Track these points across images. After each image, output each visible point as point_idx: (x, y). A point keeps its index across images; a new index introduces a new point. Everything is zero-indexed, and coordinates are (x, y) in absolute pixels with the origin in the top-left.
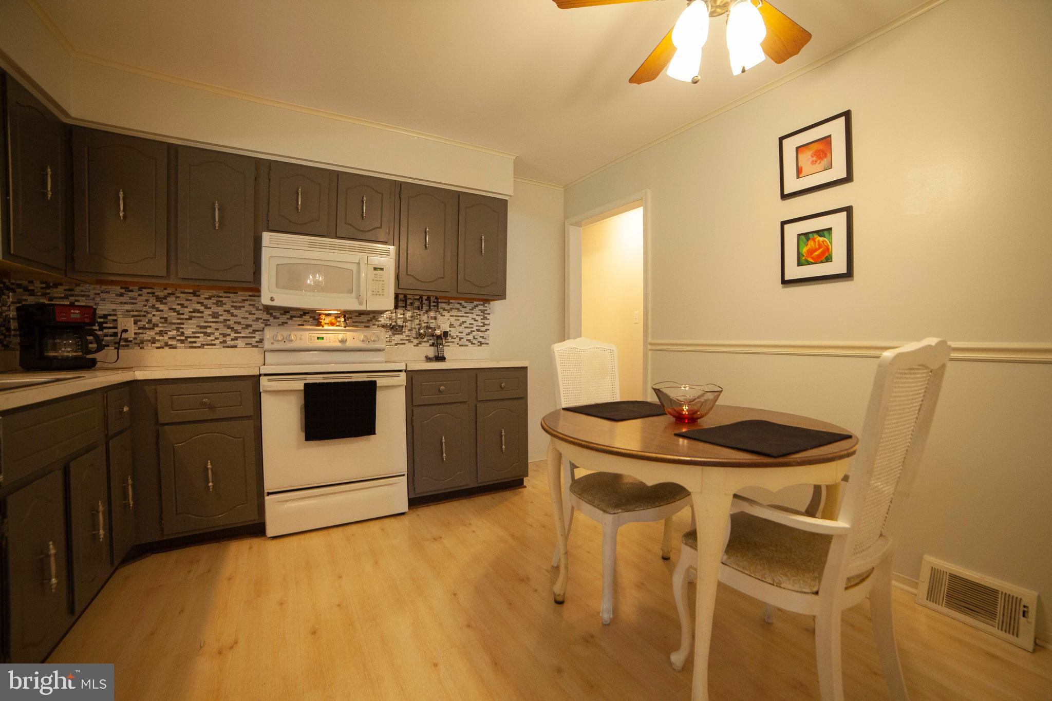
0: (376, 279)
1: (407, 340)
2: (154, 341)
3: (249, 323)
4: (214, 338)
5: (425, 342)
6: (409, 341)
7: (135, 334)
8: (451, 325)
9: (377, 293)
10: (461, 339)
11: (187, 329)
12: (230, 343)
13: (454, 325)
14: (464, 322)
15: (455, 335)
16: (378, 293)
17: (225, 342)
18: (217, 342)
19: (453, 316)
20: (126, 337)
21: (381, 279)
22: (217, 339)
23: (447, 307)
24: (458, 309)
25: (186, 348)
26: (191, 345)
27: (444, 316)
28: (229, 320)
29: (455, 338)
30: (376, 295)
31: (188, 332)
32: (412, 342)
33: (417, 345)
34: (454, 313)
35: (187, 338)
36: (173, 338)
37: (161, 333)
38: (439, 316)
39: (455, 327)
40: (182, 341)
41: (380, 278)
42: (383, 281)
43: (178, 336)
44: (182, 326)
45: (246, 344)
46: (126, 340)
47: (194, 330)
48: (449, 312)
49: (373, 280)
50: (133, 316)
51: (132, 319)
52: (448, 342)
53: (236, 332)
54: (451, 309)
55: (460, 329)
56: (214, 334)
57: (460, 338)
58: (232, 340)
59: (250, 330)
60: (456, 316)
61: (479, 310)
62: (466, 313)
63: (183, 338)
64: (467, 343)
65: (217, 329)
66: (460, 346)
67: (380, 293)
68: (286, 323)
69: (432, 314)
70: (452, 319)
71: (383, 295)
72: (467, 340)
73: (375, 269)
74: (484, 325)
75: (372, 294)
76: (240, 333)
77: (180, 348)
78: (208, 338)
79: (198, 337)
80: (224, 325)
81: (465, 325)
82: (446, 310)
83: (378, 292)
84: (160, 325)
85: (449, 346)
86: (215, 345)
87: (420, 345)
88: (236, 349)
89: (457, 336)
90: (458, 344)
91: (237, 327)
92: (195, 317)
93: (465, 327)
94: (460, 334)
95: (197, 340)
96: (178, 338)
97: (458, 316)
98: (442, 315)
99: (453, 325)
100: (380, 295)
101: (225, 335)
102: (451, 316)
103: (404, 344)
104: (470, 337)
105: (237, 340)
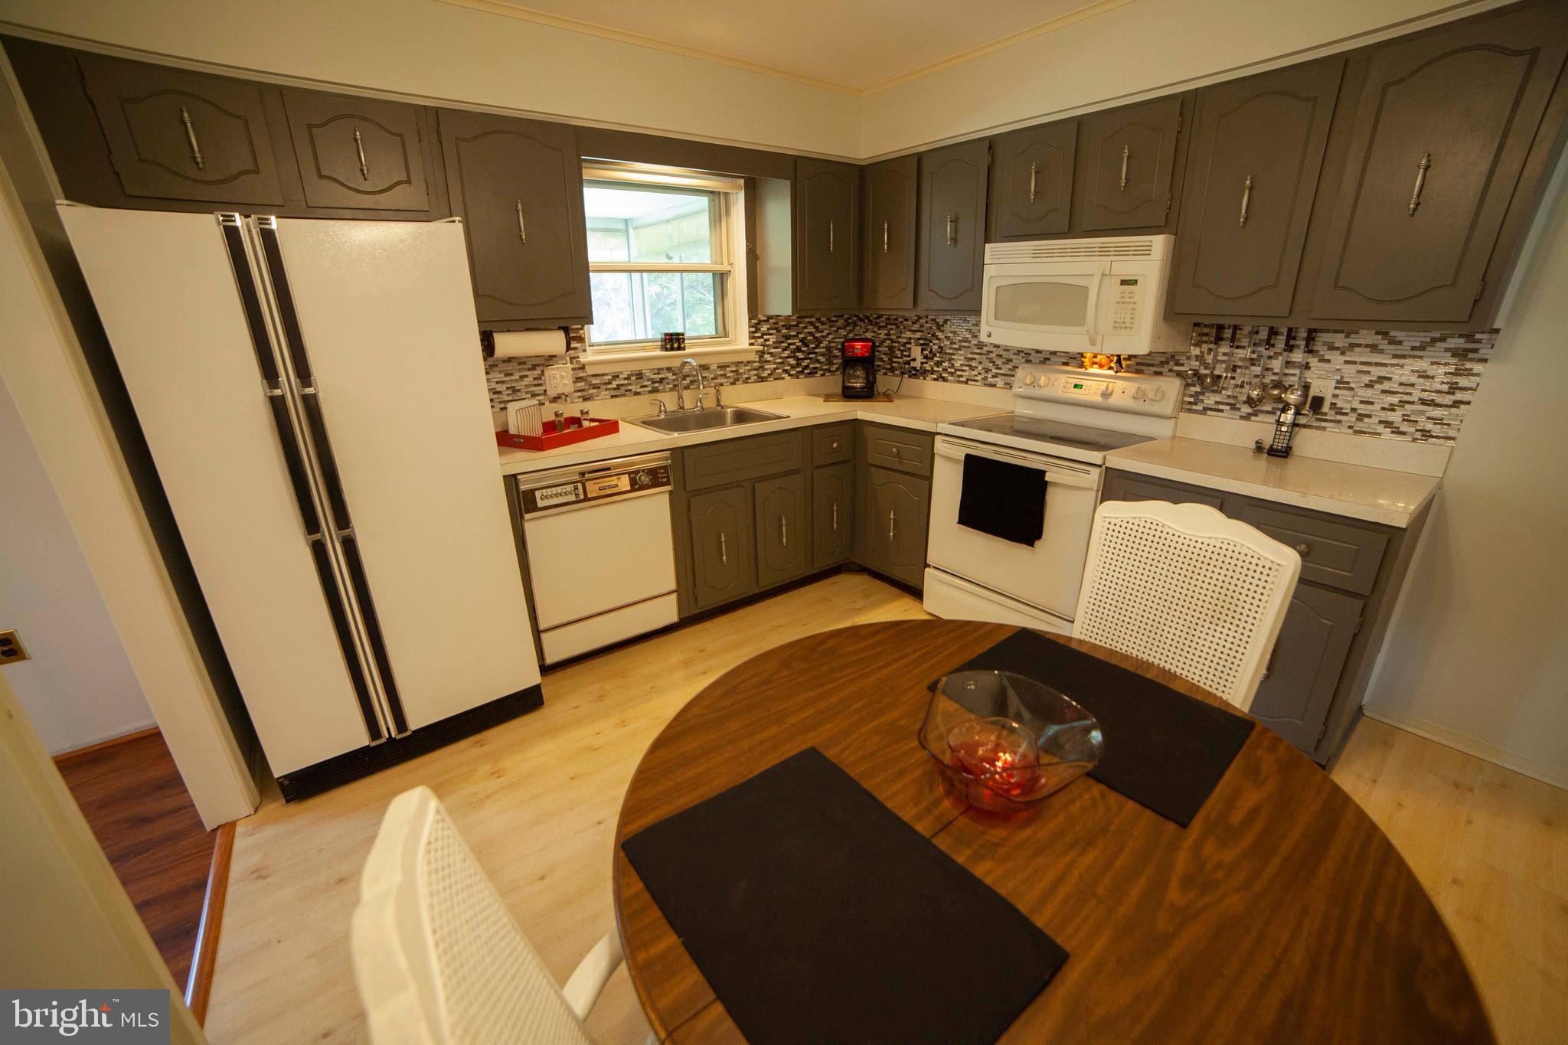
0: (1123, 300)
1: (1228, 404)
2: (933, 372)
3: (1011, 357)
4: (976, 373)
5: (1268, 412)
6: (1233, 407)
7: (922, 363)
8: (1342, 384)
9: (1121, 325)
10: (1361, 417)
11: (958, 360)
12: (991, 380)
13: (1352, 385)
14: (1381, 379)
15: (1348, 406)
16: (1124, 325)
17: (985, 378)
18: (979, 378)
19: (1354, 363)
20: (915, 366)
21: (1131, 300)
22: (980, 374)
23: (1340, 340)
24: (1374, 348)
25: (954, 382)
26: (958, 379)
27: (1328, 361)
28: (992, 352)
29: (1347, 414)
30: (1121, 328)
31: (957, 364)
32: (1239, 409)
33: (1246, 417)
34: (1361, 355)
35: (956, 370)
36: (945, 370)
37: (938, 364)
38: (1313, 361)
39: (1352, 389)
40: (952, 374)
41: (1130, 297)
42: (1135, 303)
43: (949, 367)
44: (953, 357)
45: (1005, 384)
46: (914, 368)
47: (962, 363)
48: (1343, 353)
49: (1118, 303)
50: (921, 344)
51: (920, 347)
52: (1326, 421)
53: (998, 368)
54: (1352, 346)
55: (1368, 394)
56: (977, 367)
57: (1360, 415)
58: (993, 377)
59: (1010, 366)
60: (1362, 363)
61: (1447, 350)
62: (1395, 356)
63: (953, 370)
64: (1380, 429)
65: (980, 363)
66: (1357, 432)
67: (1128, 325)
68: (1049, 359)
69: (1298, 356)
70: (1349, 371)
71: (1131, 328)
72: (1381, 422)
73: (1124, 282)
74: (1454, 388)
75: (1115, 327)
76: (1001, 369)
77: (950, 381)
78: (973, 372)
79: (965, 371)
80: (987, 358)
81: (1386, 386)
82: (1337, 349)
83: (1124, 323)
84: (938, 355)
85: (1324, 429)
86: (977, 381)
87: (1253, 418)
88: (994, 389)
89: (1354, 410)
90: (1350, 427)
91: (999, 362)
92: (964, 347)
93: (1384, 392)
94: (1363, 406)
95: (964, 373)
96: (949, 370)
97: (1369, 364)
98: (1322, 360)
99: (1348, 383)
100: (1126, 328)
101: (987, 371)
102: (1347, 362)
103: (1222, 411)
104: (1395, 417)
105: (997, 377)
